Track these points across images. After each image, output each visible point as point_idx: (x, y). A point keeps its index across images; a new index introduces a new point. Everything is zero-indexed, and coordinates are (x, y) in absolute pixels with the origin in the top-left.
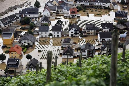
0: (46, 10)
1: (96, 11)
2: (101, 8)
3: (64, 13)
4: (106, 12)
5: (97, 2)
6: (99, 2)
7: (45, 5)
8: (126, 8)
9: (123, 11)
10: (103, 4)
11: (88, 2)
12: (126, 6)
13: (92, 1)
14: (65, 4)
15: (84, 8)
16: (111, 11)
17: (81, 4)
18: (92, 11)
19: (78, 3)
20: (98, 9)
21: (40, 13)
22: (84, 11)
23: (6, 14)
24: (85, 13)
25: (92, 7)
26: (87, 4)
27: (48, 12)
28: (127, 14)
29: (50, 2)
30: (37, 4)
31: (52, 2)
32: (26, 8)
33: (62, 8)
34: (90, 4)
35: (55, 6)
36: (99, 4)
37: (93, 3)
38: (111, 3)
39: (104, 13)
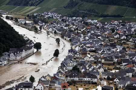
0: (40, 84)
1: (85, 85)
2: (89, 83)
3: (56, 87)
4: (94, 87)
5: (86, 78)
6: (88, 78)
7: (39, 80)
8: (112, 83)
9: (109, 86)
10: (91, 80)
11: (78, 78)
12: (111, 82)
13: (81, 77)
14: (57, 79)
15: (74, 83)
16: (98, 86)
17: (71, 79)
18: (81, 86)
19: (69, 78)
20: (87, 84)
21: (35, 87)
22: (74, 86)
23: (3, 87)
24: (75, 87)
25: (81, 82)
26: (76, 79)
27: (42, 86)
28: (112, 88)
29: (43, 77)
30: (32, 79)
31: (45, 77)
32: (22, 82)
33: (54, 83)
34: (79, 79)
35: (48, 81)
36: (88, 79)
37: (82, 78)
38: (98, 79)
39: (92, 87)
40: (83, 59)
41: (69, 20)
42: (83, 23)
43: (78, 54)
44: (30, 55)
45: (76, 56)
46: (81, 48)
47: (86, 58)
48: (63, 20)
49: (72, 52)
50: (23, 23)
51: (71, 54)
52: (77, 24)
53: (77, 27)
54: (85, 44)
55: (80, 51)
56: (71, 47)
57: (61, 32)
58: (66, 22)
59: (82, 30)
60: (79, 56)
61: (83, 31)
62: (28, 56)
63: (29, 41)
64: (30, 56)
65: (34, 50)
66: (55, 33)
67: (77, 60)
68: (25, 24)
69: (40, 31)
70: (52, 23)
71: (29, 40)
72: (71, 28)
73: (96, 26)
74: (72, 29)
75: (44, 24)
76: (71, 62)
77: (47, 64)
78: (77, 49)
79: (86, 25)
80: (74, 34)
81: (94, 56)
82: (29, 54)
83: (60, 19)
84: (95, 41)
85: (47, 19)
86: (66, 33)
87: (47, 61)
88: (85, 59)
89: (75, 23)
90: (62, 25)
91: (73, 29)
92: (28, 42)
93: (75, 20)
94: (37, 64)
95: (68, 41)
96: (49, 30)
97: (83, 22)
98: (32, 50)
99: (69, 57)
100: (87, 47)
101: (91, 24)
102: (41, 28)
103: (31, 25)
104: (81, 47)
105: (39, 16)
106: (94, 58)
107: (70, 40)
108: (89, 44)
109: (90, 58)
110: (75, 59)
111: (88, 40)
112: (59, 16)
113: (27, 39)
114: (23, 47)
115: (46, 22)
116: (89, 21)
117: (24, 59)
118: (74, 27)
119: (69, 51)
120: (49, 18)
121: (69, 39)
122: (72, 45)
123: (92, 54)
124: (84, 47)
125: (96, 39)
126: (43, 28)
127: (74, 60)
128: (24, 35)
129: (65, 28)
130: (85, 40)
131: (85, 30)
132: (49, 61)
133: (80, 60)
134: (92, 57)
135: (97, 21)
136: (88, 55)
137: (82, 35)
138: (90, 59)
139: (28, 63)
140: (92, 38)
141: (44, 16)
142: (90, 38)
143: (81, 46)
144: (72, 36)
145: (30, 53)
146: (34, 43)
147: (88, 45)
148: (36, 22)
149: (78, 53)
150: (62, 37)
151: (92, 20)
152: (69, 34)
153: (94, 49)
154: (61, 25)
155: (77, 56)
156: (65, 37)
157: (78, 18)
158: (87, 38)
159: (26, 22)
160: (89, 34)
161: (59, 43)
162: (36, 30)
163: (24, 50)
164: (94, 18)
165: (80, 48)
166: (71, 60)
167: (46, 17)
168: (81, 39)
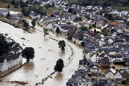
40: (104, 76)
41: (82, 11)
42: (105, 16)
43: (95, 67)
44: (15, 68)
45: (91, 70)
46: (101, 58)
47: (108, 74)
48: (70, 11)
49: (85, 64)
50: (5, 14)
51: (83, 68)
52: (94, 18)
53: (94, 23)
54: (107, 51)
55: (99, 62)
56: (84, 57)
57: (67, 31)
58: (75, 13)
59: (102, 28)
60: (96, 71)
61: (104, 28)
62: (11, 71)
63: (15, 45)
64: (15, 70)
65: (22, 60)
66: (58, 31)
67: (94, 77)
68: (9, 16)
69: (33, 27)
70: (52, 16)
71: (13, 43)
72: (85, 23)
73: (125, 21)
74: (85, 25)
75: (39, 16)
76: (84, 80)
77: (43, 84)
78: (94, 59)
79: (109, 20)
80: (90, 34)
81: (122, 72)
82: (14, 66)
83: (66, 9)
84: (124, 46)
85: (45, 8)
86: (76, 32)
87: (44, 79)
88: (107, 76)
89: (91, 16)
90: (70, 18)
91: (88, 26)
92: (12, 46)
93: (91, 11)
94: (27, 83)
95: (79, 45)
96: (47, 28)
97: (103, 14)
98: (19, 60)
99: (80, 73)
100: (110, 56)
101: (118, 18)
102: (34, 23)
103: (18, 17)
104: (101, 56)
105: (31, 4)
106: (122, 74)
107: (83, 45)
108: (114, 51)
109: (115, 74)
110: (89, 75)
111: (112, 44)
112: (65, 4)
113: (11, 41)
114: (4, 54)
115: (43, 14)
116: (115, 12)
117: (6, 75)
118: (90, 22)
119: (81, 63)
120: (48, 6)
121: (80, 42)
122: (85, 52)
123: (119, 69)
124: (106, 56)
125: (125, 43)
126: (38, 23)
127: (89, 78)
128: (6, 35)
129: (75, 24)
130: (107, 44)
131: (107, 27)
132: (46, 79)
133: (99, 78)
134: (118, 74)
135: (127, 12)
136: (111, 69)
137: (102, 36)
138: (116, 77)
139: (12, 82)
140: (119, 41)
141: (39, 4)
142: (116, 41)
143: (100, 54)
144: (85, 37)
145: (15, 64)
146: (22, 49)
147: (111, 53)
148: (26, 14)
149: (96, 65)
150: (70, 39)
151: (119, 11)
152: (80, 34)
153: (121, 59)
154: (67, 18)
155: (93, 71)
156: (73, 39)
157: (96, 7)
158: (111, 41)
159: (9, 13)
160: (114, 35)
161: (63, 49)
162: (26, 27)
163: (5, 60)
164: (123, 8)
165: (98, 57)
166: (84, 77)
167: (42, 5)
168: (101, 43)
